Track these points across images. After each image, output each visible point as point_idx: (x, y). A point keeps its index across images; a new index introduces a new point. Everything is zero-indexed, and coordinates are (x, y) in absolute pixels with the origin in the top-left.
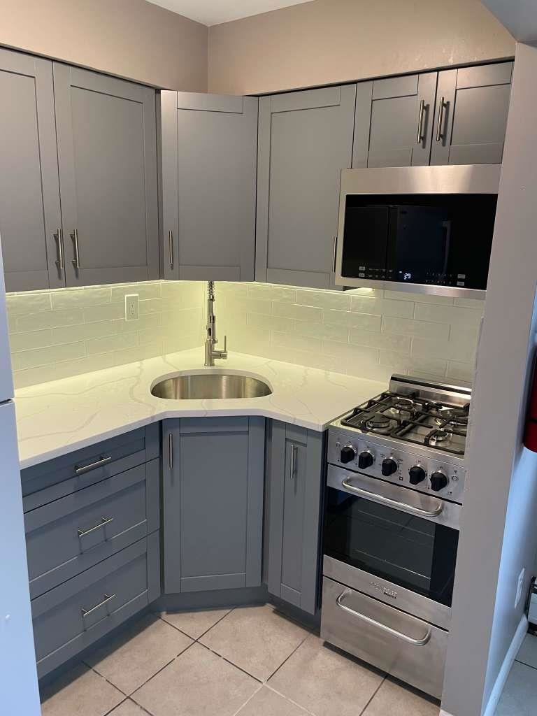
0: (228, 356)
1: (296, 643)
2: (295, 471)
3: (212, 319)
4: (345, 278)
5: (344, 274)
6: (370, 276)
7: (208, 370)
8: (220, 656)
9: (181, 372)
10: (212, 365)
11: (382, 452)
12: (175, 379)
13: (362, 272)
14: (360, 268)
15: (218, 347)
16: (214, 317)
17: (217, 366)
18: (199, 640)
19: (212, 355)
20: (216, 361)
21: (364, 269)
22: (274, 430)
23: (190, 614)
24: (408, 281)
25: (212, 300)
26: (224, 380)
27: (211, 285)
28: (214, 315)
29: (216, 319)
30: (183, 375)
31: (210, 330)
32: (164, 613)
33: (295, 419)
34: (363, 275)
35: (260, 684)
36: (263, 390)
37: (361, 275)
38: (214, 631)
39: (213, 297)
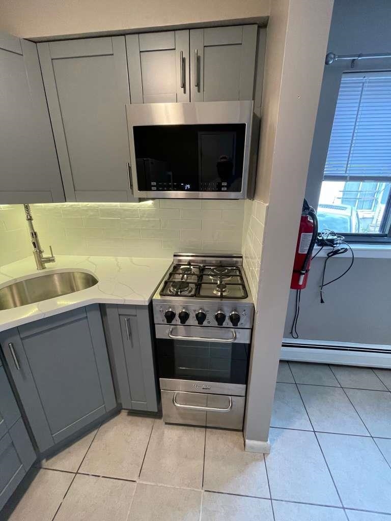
0: (56, 260)
1: (149, 431)
2: (130, 334)
3: (34, 235)
4: (141, 192)
5: (140, 189)
6: (161, 189)
7: (41, 272)
8: (99, 476)
9: (15, 280)
10: (44, 268)
11: (193, 308)
12: (10, 287)
13: (154, 186)
14: (152, 183)
15: (46, 255)
16: (35, 233)
17: (49, 268)
18: (79, 472)
19: (41, 262)
20: (47, 265)
21: (155, 184)
22: (108, 311)
23: (67, 450)
24: (188, 190)
25: (30, 219)
26: (56, 278)
27: (27, 208)
28: (35, 231)
29: (38, 234)
30: (18, 281)
31: (34, 244)
32: (44, 461)
33: (125, 300)
34: (155, 188)
35: (135, 484)
36: (91, 281)
37: (153, 188)
38: (89, 456)
39: (31, 217)
